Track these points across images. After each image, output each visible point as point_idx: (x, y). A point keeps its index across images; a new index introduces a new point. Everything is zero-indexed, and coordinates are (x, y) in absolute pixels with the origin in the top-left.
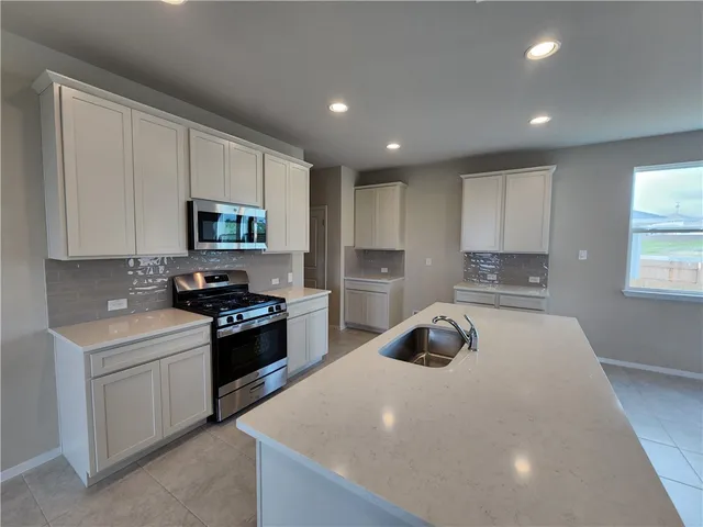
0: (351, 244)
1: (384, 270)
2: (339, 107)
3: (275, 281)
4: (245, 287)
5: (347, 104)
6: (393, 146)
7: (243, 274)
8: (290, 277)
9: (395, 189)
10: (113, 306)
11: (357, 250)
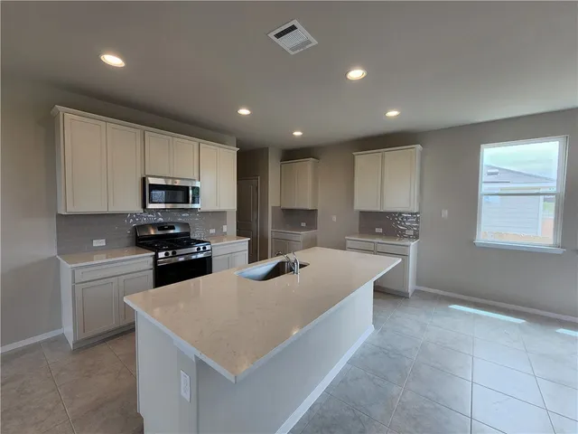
0: (278, 205)
1: (303, 224)
2: (244, 112)
3: (213, 231)
4: (188, 234)
5: (250, 110)
6: (297, 134)
7: (186, 225)
8: (225, 228)
9: (309, 164)
10: (96, 243)
11: (283, 209)
